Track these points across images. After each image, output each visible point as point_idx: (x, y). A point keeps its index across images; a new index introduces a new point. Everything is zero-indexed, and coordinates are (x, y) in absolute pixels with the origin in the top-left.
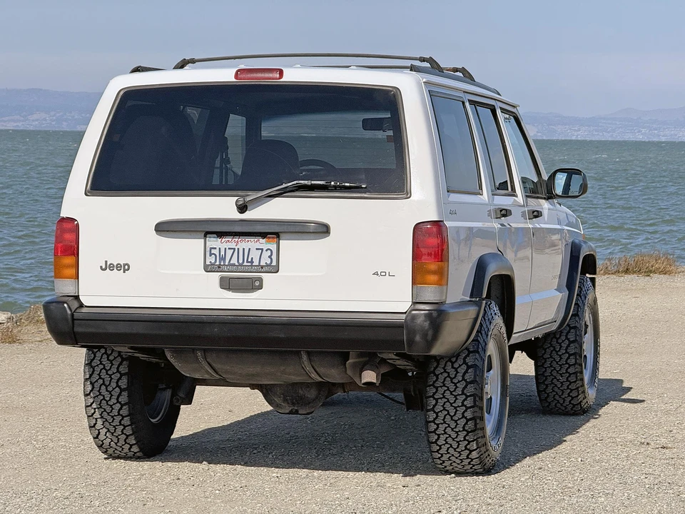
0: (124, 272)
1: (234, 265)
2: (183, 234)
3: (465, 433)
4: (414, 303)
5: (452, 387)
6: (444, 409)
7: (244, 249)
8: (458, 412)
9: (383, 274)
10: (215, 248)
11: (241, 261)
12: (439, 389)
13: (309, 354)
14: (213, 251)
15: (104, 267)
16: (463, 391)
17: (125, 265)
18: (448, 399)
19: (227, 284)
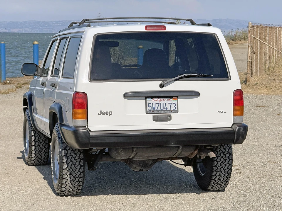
0: (110, 115)
1: (159, 110)
2: (136, 98)
3: (227, 174)
4: (234, 124)
5: (224, 156)
6: (221, 165)
7: (163, 103)
8: (226, 166)
9: (222, 112)
10: (151, 104)
11: (162, 109)
12: (219, 157)
13: (183, 147)
14: (150, 105)
15: (100, 113)
16: (228, 158)
17: (110, 112)
18: (222, 161)
19: (156, 119)
